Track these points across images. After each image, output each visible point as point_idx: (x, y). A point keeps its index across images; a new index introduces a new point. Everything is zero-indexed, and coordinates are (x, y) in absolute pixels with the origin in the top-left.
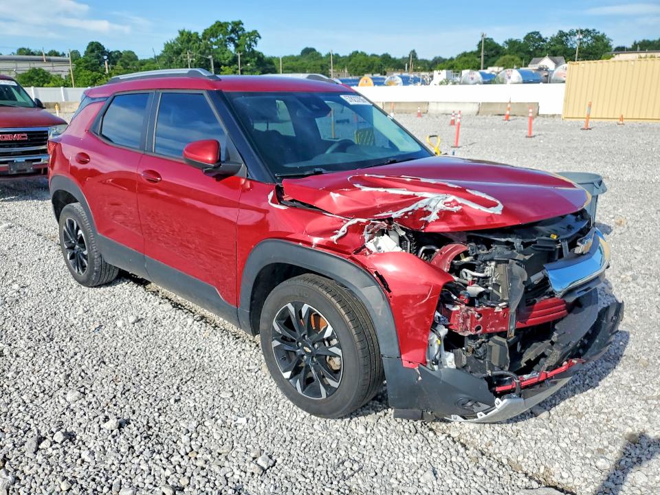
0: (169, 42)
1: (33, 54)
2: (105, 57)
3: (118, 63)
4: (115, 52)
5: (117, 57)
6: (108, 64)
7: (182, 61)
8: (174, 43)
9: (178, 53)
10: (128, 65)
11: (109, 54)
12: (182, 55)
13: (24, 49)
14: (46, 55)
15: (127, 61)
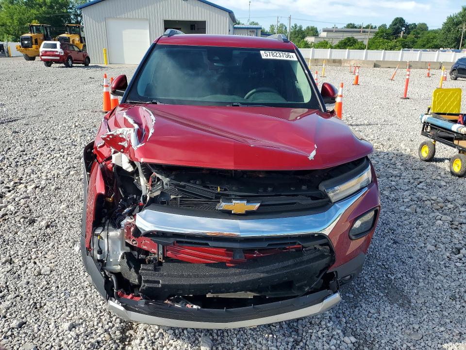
0: (452, 16)
1: (356, 28)
2: (404, 29)
3: (412, 32)
4: (412, 24)
5: (412, 28)
6: (404, 33)
7: (458, 31)
8: (456, 17)
9: (457, 24)
10: (419, 34)
11: (407, 27)
12: (460, 26)
13: (351, 24)
14: (364, 28)
15: (418, 31)
